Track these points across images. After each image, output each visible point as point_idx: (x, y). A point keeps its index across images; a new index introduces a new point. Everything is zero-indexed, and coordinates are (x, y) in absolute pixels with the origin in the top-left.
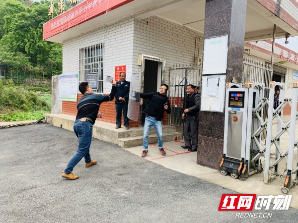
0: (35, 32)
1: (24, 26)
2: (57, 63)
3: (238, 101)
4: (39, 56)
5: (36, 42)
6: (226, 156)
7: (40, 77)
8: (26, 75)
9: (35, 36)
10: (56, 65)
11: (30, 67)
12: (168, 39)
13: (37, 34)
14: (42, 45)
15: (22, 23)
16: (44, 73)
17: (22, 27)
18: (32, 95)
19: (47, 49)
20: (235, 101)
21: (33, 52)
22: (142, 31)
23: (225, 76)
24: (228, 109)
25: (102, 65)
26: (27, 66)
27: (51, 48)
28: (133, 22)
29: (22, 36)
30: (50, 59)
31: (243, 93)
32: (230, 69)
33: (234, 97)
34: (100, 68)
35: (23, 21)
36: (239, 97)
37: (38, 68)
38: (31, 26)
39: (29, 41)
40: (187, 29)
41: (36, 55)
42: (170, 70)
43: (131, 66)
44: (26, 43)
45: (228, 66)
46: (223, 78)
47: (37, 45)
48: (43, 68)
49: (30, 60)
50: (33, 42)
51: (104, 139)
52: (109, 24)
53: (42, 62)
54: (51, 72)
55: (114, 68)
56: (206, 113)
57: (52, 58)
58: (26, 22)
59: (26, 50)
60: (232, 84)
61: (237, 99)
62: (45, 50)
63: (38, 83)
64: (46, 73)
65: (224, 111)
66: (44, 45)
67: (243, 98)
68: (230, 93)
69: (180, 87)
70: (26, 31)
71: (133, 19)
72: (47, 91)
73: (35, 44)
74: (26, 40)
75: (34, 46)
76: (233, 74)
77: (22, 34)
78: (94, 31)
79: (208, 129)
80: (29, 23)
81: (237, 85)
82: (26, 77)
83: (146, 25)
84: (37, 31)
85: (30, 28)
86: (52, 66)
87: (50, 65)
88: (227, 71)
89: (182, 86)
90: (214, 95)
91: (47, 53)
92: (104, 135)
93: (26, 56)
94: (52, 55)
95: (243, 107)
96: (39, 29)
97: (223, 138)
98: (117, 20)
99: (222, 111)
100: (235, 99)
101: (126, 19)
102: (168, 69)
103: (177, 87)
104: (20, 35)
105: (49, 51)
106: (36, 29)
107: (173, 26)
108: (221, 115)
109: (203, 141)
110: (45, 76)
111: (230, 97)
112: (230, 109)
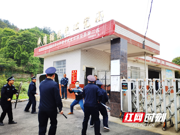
0: (20, 47)
1: (14, 43)
2: (33, 64)
3: (125, 87)
4: (22, 60)
5: (21, 52)
6: (122, 111)
7: (22, 73)
8: (13, 72)
9: (21, 49)
10: (33, 65)
11: (16, 67)
12: (97, 57)
13: (22, 48)
14: (25, 54)
15: (13, 41)
16: (25, 71)
17: (12, 44)
18: (17, 84)
19: (28, 56)
20: (124, 87)
21: (18, 58)
22: (85, 55)
23: (120, 76)
24: (122, 90)
25: (65, 70)
26: (14, 66)
27: (30, 56)
28: (80, 51)
29: (12, 49)
30: (29, 62)
31: (127, 83)
32: (122, 73)
33: (124, 85)
34: (64, 71)
35: (14, 40)
36: (126, 85)
37: (21, 68)
38: (18, 43)
39: (16, 52)
40: (106, 52)
41: (20, 59)
42: (98, 71)
43: (80, 70)
44: (14, 53)
45: (120, 72)
46: (119, 77)
47: (21, 54)
48: (24, 67)
49: (16, 63)
50: (19, 52)
51: (66, 107)
52: (69, 51)
53: (24, 64)
54: (29, 70)
55: (71, 71)
56: (113, 92)
57: (30, 62)
58: (16, 41)
59: (15, 57)
60: (123, 80)
61: (125, 86)
62: (26, 57)
63: (21, 76)
64: (26, 71)
65: (120, 91)
66: (26, 54)
67: (127, 85)
68: (122, 83)
69: (103, 80)
70: (15, 46)
71: (80, 50)
72: (26, 81)
73: (20, 53)
74: (15, 51)
75: (19, 55)
76: (123, 75)
77: (12, 48)
78: (61, 53)
79: (114, 99)
80: (17, 41)
81: (125, 80)
82: (13, 73)
83: (86, 52)
84: (22, 46)
85: (18, 44)
86: (30, 66)
87: (29, 66)
88: (120, 74)
89: (104, 79)
90: (116, 84)
91: (28, 59)
92: (66, 104)
93: (14, 61)
94: (31, 60)
95: (127, 89)
96: (23, 45)
97: (120, 103)
98: (73, 49)
99: (119, 91)
100: (124, 86)
101: (77, 49)
102: (97, 71)
103: (102, 80)
104: (11, 48)
105: (28, 58)
106: (21, 45)
107: (99, 51)
108: (119, 93)
109: (112, 105)
110: (25, 72)
111: (122, 85)
112: (123, 90)
